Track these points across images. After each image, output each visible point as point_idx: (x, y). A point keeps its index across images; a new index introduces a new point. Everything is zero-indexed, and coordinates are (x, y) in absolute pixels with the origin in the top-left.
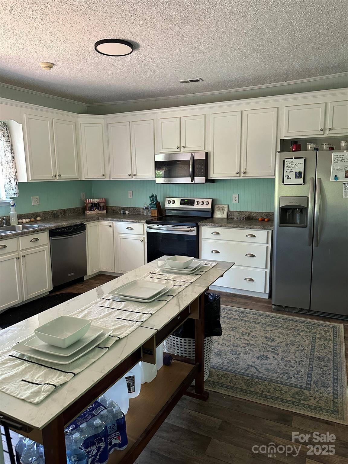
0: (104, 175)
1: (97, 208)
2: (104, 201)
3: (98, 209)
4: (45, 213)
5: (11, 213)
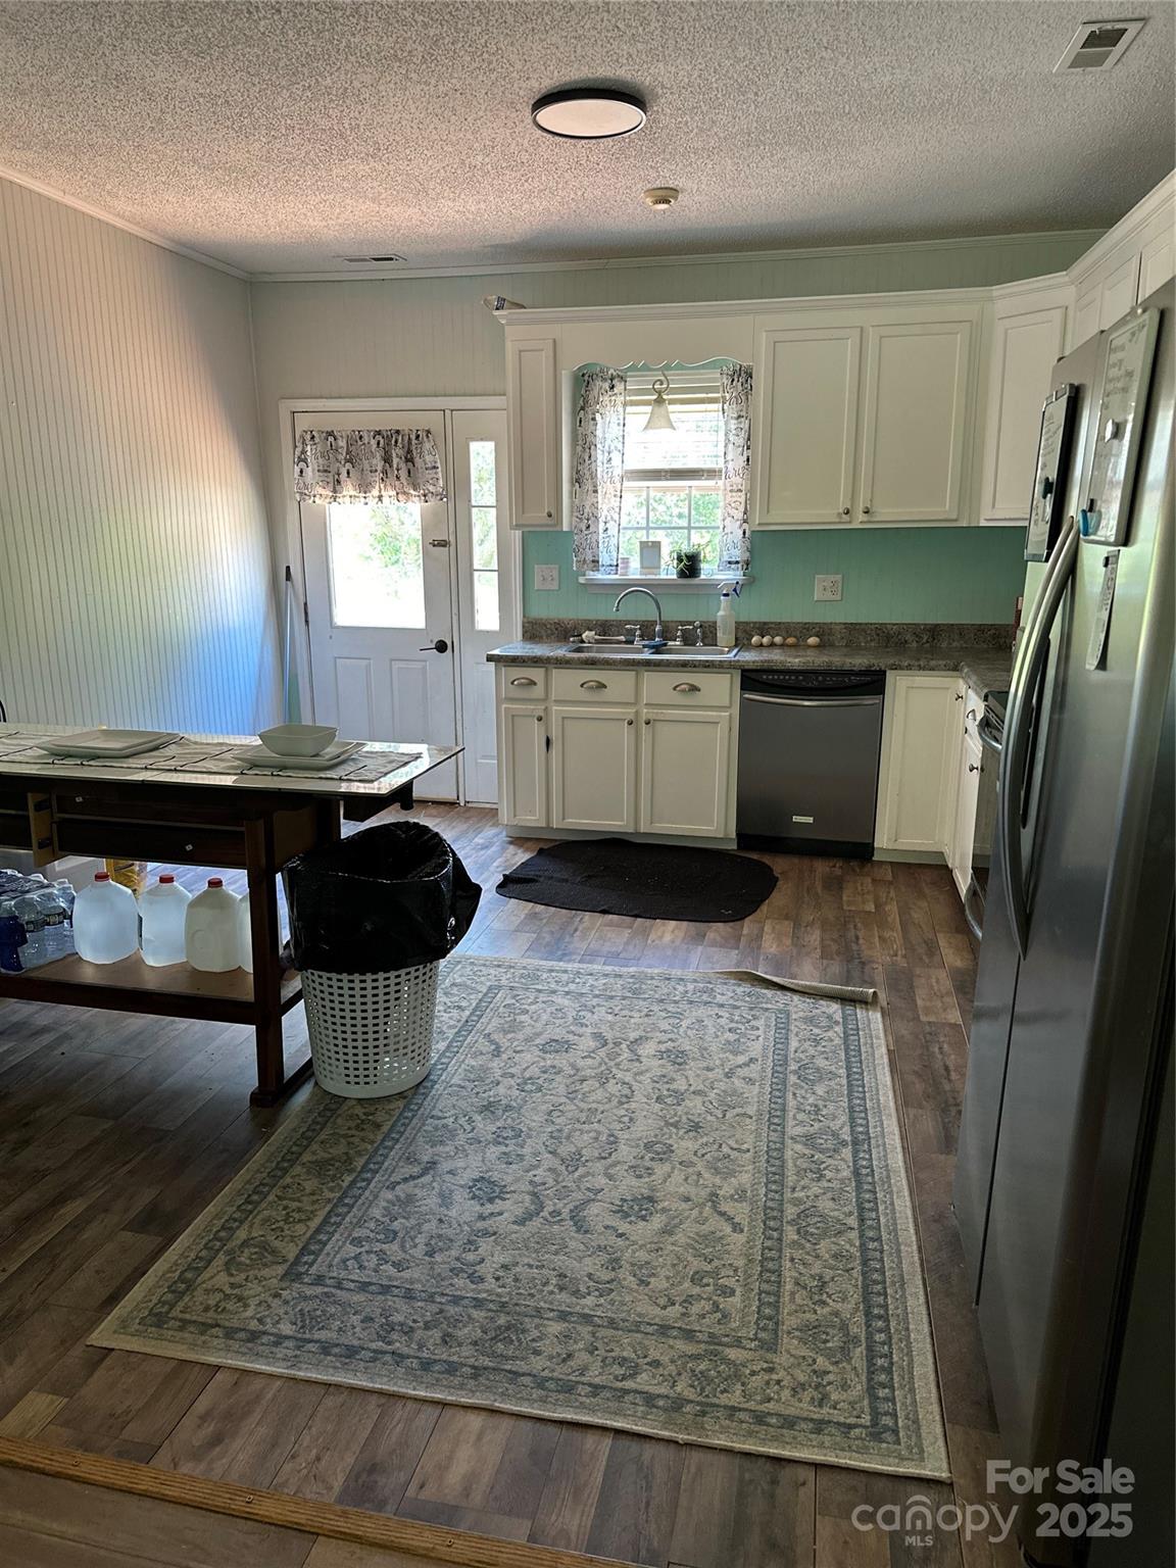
5: (721, 613)
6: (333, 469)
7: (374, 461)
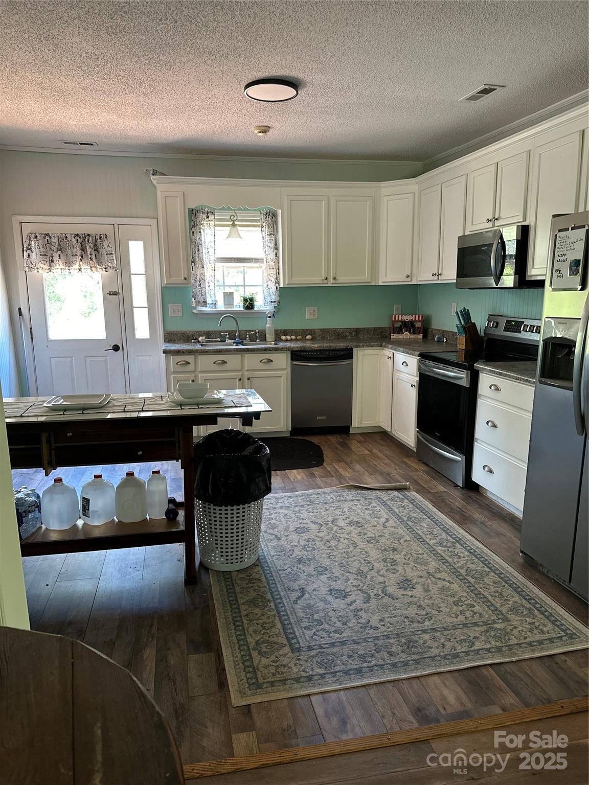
0: (408, 277)
1: (408, 329)
2: (420, 319)
3: (410, 332)
4: (323, 330)
5: (268, 325)
6: (49, 254)
7: (75, 250)
